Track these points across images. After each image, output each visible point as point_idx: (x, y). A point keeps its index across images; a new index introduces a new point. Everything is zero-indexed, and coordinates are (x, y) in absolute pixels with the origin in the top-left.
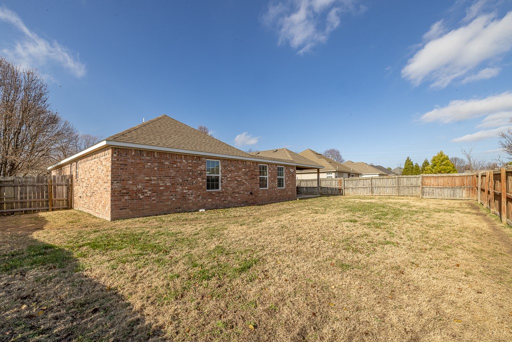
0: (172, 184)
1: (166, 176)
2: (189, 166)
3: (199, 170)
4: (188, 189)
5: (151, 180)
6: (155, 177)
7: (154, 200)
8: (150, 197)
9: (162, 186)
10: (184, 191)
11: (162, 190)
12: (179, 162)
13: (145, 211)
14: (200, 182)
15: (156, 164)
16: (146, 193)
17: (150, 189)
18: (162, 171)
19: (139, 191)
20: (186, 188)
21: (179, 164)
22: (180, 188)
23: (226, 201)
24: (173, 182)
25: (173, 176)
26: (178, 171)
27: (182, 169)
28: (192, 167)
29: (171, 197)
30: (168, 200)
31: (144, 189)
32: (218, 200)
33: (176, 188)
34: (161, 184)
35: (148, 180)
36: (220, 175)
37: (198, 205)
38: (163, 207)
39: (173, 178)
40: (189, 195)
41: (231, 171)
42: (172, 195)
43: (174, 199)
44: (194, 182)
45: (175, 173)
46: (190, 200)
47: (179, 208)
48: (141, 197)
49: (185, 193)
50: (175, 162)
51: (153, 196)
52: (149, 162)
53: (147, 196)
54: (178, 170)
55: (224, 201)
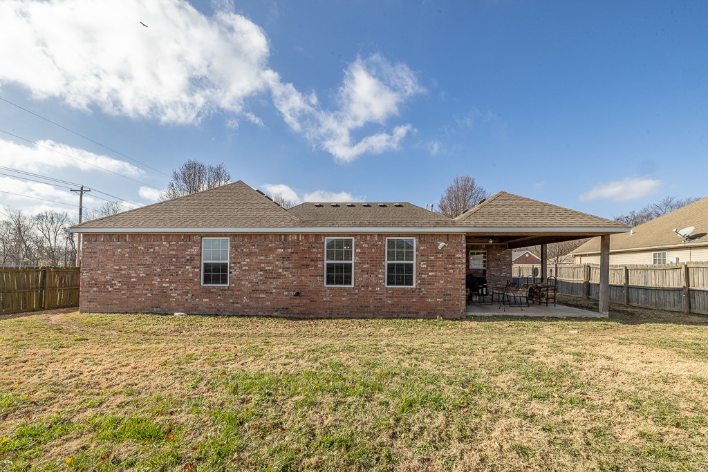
0: (147, 275)
1: (139, 265)
2: (172, 250)
3: (188, 255)
4: (169, 282)
5: (121, 270)
6: (126, 265)
7: (124, 294)
8: (119, 290)
9: (133, 277)
10: (164, 285)
11: (134, 282)
12: (158, 245)
13: (113, 306)
14: (189, 273)
15: (128, 250)
16: (115, 284)
17: (120, 280)
18: (134, 258)
19: (107, 282)
20: (167, 280)
21: (157, 248)
22: (158, 280)
24: (148, 273)
25: (148, 265)
26: (155, 258)
27: (162, 255)
28: (176, 250)
29: (146, 292)
30: (141, 295)
31: (113, 280)
32: (221, 300)
33: (152, 280)
34: (133, 275)
35: (118, 270)
36: (228, 262)
37: (186, 306)
38: (135, 304)
39: (148, 266)
40: (171, 290)
42: (147, 290)
43: (149, 295)
44: (180, 272)
45: (151, 260)
46: (174, 297)
47: (157, 307)
48: (110, 289)
49: (164, 287)
50: (152, 246)
51: (123, 290)
52: (119, 248)
53: (116, 289)
54: (156, 255)
55: (233, 303)
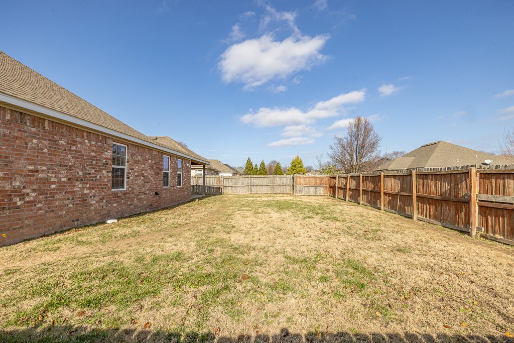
0: (69, 179)
1: (60, 166)
2: (93, 151)
3: (105, 158)
4: (90, 188)
5: (37, 172)
6: (44, 165)
7: (40, 209)
8: (32, 203)
9: (53, 183)
10: (85, 192)
11: (54, 189)
12: (80, 143)
13: (24, 231)
14: (105, 177)
15: (46, 143)
16: (28, 195)
17: (35, 187)
18: (55, 155)
19: (16, 192)
20: (88, 185)
21: (79, 146)
22: (80, 186)
23: (132, 205)
24: (70, 177)
25: (71, 166)
26: (78, 158)
27: (83, 155)
28: (96, 152)
29: (67, 202)
30: (63, 206)
31: (24, 187)
32: (124, 204)
33: (74, 186)
34: (53, 180)
35: (32, 171)
36: (126, 167)
37: (102, 213)
38: (54, 220)
39: (71, 168)
40: (91, 197)
41: (138, 162)
42: (68, 199)
43: (71, 205)
44: (98, 177)
45: (73, 160)
46: (92, 205)
47: (77, 220)
48: (19, 203)
49: (85, 194)
50: (74, 143)
51: (40, 202)
52: (35, 138)
53: (29, 202)
54: (78, 155)
55: (130, 205)
